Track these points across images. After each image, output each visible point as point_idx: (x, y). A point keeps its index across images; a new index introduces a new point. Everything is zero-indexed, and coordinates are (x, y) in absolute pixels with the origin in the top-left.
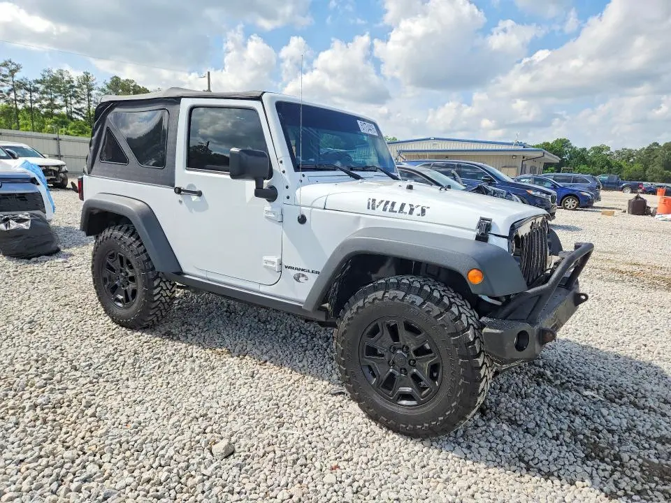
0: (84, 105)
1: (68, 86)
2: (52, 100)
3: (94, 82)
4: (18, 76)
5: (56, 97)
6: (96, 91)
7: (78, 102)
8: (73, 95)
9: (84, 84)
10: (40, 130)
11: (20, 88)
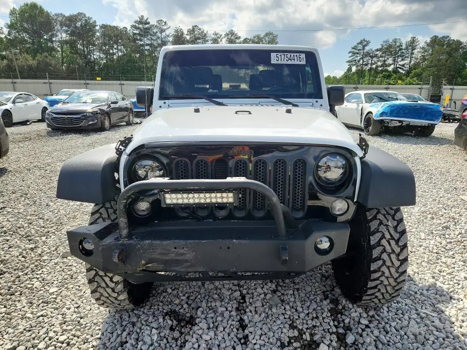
0: (407, 61)
1: (398, 49)
2: (385, 61)
3: (417, 44)
4: (367, 48)
5: (388, 59)
6: (418, 50)
7: (403, 60)
8: (400, 56)
9: (409, 46)
10: (373, 83)
11: (366, 56)
